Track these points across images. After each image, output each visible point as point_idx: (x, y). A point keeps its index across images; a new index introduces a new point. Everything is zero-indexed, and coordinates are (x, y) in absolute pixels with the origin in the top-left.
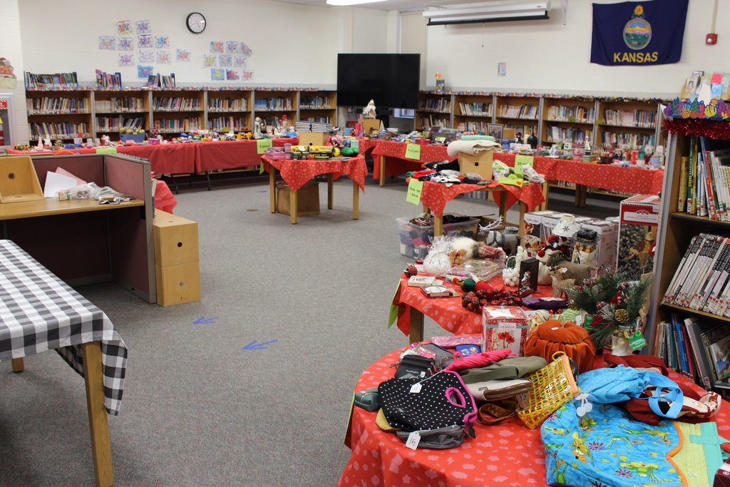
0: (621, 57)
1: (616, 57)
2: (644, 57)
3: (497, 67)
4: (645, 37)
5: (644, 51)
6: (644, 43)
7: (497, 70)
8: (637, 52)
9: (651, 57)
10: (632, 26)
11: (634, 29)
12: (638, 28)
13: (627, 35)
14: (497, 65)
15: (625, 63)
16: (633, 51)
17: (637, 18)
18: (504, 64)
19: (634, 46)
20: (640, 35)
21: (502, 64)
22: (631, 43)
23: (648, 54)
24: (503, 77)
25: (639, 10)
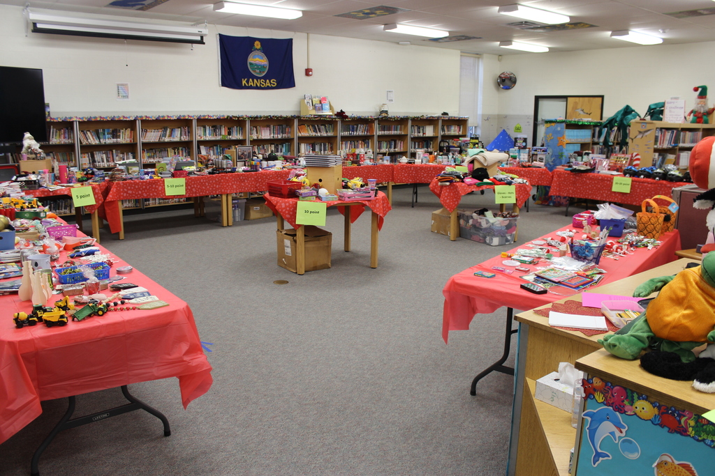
0: (248, 82)
1: (244, 82)
2: (265, 83)
3: (116, 89)
4: (264, 67)
5: (265, 78)
6: (264, 72)
7: (117, 92)
8: (260, 78)
9: (271, 83)
10: (254, 57)
11: (255, 60)
12: (257, 59)
13: (251, 64)
14: (116, 86)
15: (251, 88)
16: (257, 78)
17: (257, 51)
18: (125, 85)
19: (257, 73)
20: (260, 65)
21: (122, 85)
22: (255, 71)
23: (268, 81)
24: (126, 100)
25: (258, 45)
